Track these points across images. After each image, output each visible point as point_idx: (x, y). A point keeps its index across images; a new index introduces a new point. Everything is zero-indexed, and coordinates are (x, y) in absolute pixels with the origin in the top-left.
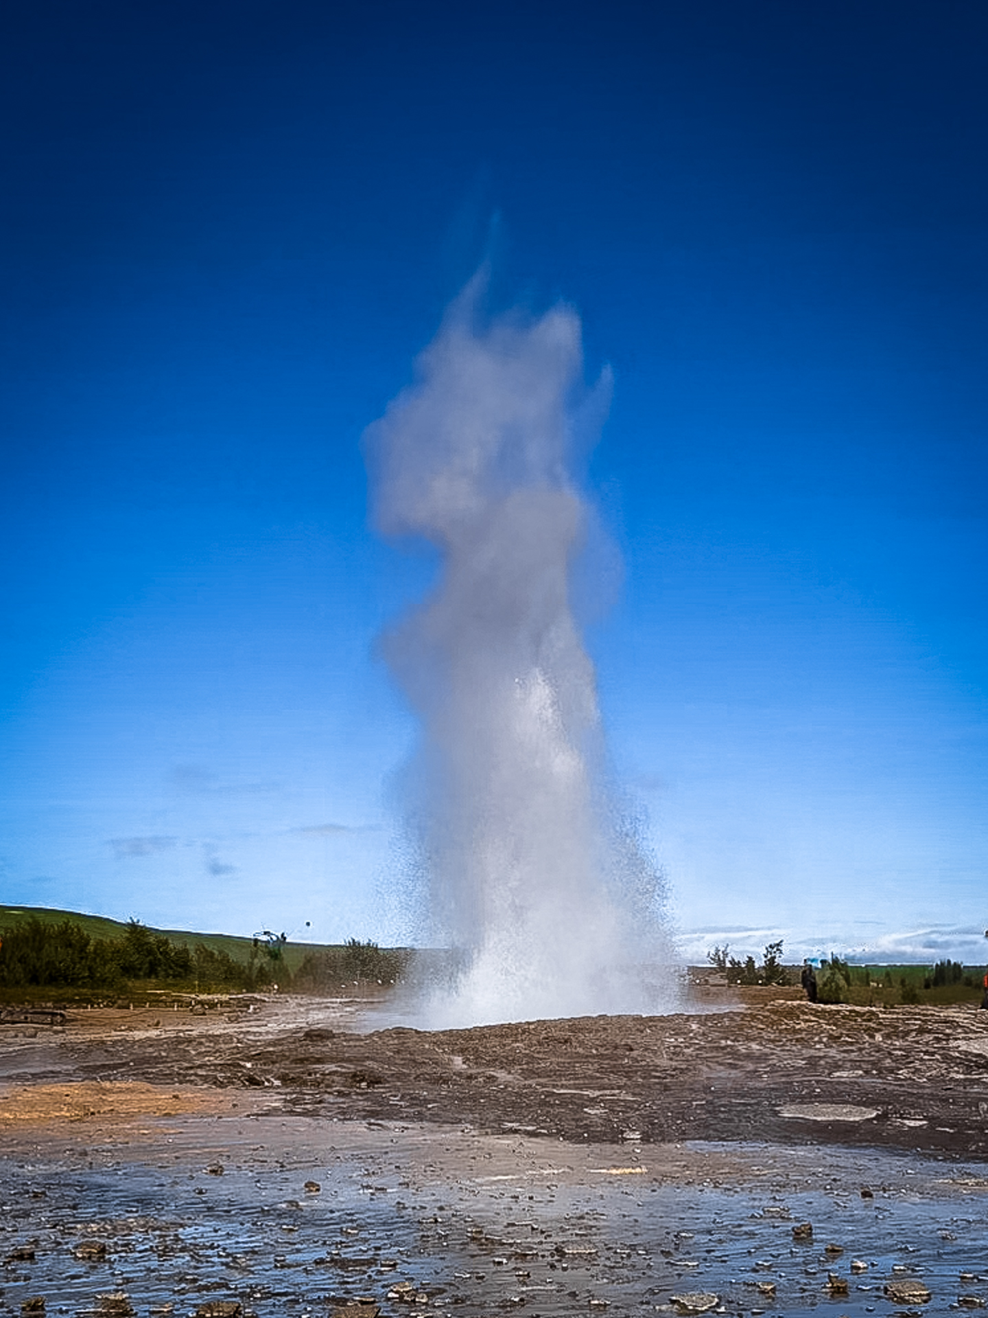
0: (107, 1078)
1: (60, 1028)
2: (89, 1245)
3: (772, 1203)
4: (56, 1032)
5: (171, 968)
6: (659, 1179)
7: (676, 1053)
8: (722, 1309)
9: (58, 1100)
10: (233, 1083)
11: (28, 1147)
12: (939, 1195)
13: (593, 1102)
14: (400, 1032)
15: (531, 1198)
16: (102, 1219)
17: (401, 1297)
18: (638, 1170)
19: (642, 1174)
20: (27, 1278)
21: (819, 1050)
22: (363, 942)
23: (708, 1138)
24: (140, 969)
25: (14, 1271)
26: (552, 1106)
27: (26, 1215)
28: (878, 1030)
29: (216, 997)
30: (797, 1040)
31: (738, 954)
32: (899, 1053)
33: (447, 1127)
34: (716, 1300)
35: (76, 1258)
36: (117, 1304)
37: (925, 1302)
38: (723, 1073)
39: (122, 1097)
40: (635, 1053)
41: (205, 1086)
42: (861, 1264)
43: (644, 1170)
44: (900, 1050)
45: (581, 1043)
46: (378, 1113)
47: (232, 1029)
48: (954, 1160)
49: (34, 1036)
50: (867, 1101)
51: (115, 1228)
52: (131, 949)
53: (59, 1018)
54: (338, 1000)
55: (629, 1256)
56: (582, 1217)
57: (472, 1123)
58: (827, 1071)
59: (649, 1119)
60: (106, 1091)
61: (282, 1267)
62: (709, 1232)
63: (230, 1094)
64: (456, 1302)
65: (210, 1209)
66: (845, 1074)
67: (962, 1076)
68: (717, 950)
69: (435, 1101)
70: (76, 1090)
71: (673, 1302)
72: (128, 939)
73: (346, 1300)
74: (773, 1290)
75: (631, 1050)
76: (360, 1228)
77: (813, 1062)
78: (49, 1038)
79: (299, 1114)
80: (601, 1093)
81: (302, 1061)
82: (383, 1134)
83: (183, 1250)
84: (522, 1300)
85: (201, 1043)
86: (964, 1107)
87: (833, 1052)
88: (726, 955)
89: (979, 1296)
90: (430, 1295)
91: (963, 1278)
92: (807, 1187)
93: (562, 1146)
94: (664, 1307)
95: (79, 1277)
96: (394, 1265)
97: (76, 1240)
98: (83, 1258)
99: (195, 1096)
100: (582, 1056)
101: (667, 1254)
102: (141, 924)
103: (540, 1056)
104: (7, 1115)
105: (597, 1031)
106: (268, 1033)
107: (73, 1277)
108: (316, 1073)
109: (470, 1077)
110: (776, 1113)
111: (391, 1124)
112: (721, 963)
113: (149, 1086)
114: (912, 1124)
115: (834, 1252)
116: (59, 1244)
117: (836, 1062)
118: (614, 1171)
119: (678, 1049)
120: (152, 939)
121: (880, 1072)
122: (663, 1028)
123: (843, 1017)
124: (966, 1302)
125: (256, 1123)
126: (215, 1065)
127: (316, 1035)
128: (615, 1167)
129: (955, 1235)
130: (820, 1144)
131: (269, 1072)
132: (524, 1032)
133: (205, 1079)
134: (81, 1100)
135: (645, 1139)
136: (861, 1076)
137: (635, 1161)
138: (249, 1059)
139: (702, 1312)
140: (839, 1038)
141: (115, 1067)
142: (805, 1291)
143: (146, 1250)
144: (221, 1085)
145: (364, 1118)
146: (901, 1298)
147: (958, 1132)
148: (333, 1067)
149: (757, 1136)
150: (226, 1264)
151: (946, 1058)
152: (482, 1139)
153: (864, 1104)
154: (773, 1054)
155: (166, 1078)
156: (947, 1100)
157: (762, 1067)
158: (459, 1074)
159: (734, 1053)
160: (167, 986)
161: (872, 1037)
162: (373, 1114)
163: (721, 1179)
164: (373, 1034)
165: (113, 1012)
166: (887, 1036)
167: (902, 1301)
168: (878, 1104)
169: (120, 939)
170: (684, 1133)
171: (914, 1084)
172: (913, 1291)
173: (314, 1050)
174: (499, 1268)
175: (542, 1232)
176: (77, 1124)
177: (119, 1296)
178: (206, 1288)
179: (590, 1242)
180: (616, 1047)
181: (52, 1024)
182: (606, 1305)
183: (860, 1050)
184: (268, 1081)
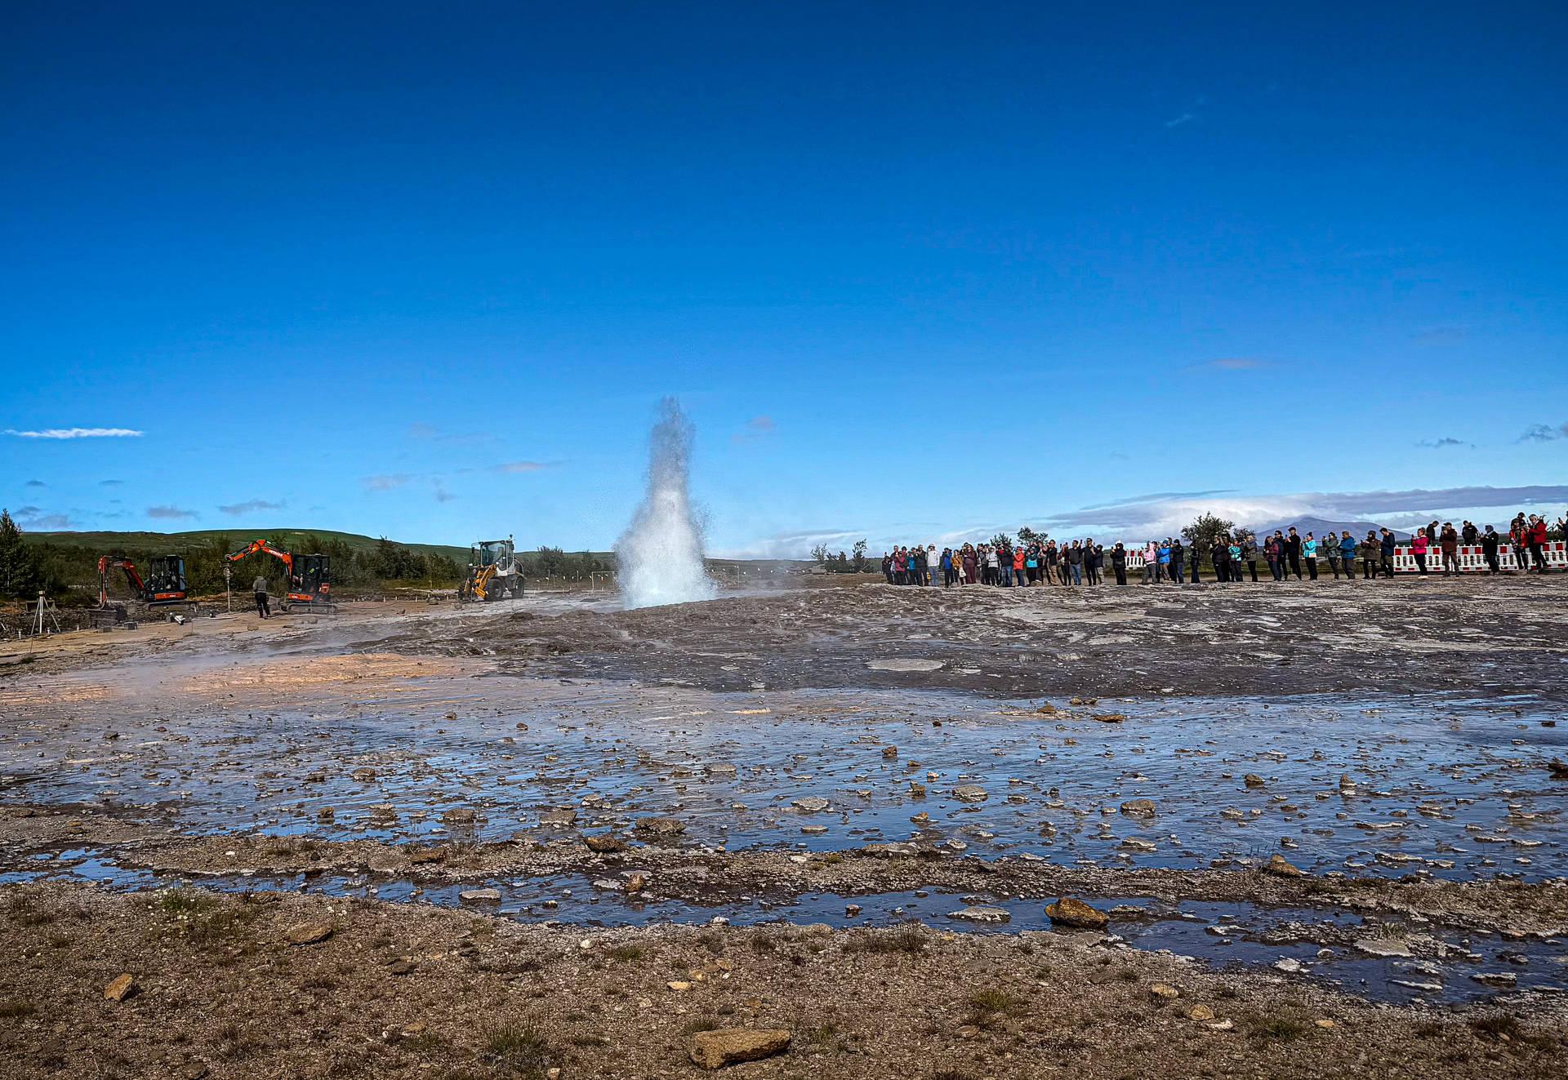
0: (369, 651)
1: (333, 617)
2: (364, 770)
3: (866, 731)
4: (331, 620)
5: (411, 571)
6: (781, 717)
7: (789, 624)
8: (831, 809)
9: (335, 670)
10: (461, 654)
11: (316, 702)
12: (991, 723)
13: (728, 662)
14: (582, 613)
15: (684, 733)
16: (371, 753)
17: (592, 805)
18: (764, 711)
19: (767, 713)
20: (320, 795)
21: (897, 619)
22: (551, 547)
23: (815, 686)
24: (389, 573)
25: (310, 790)
26: (697, 665)
27: (316, 750)
28: (941, 604)
29: (445, 592)
30: (880, 613)
31: (833, 550)
32: (958, 620)
33: (620, 683)
34: (827, 803)
35: (354, 780)
36: (385, 812)
37: (983, 800)
38: (825, 638)
39: (381, 665)
40: (758, 626)
41: (440, 656)
42: (934, 775)
43: (769, 711)
44: (958, 617)
45: (717, 619)
46: (567, 673)
47: (458, 614)
48: (1001, 698)
49: (316, 622)
50: (933, 655)
51: (381, 759)
52: (382, 558)
53: (332, 609)
54: (535, 591)
55: (760, 773)
56: (722, 746)
57: (638, 679)
58: (904, 635)
59: (771, 673)
60: (369, 661)
61: (503, 784)
62: (820, 755)
63: (459, 662)
64: (632, 808)
65: (448, 744)
66: (917, 636)
67: (1006, 636)
68: (818, 547)
69: (609, 664)
70: (349, 661)
71: (794, 805)
72: (380, 551)
73: (552, 807)
74: (869, 794)
75: (755, 623)
76: (558, 756)
77: (892, 629)
78: (325, 624)
79: (510, 675)
80: (733, 655)
81: (510, 636)
82: (573, 688)
83: (431, 773)
84: (681, 806)
85: (436, 625)
86: (1009, 657)
87: (907, 621)
88: (824, 551)
89: (1023, 795)
90: (613, 803)
91: (1010, 782)
92: (892, 720)
93: (706, 694)
94: (787, 809)
95: (358, 793)
96: (585, 782)
97: (354, 767)
98: (359, 780)
99: (436, 664)
100: (716, 628)
101: (787, 770)
102: (388, 539)
103: (687, 629)
104: (299, 679)
105: (729, 610)
106: (484, 617)
107: (353, 793)
108: (521, 645)
109: (635, 646)
110: (866, 667)
111: (578, 681)
112: (820, 557)
113: (400, 657)
114: (970, 672)
115: (914, 766)
116: (342, 770)
117: (909, 628)
118: (746, 712)
119: (790, 622)
120: (397, 550)
121: (944, 635)
122: (778, 607)
123: (915, 595)
124: (1014, 799)
125: (479, 682)
126: (447, 640)
127: (519, 617)
128: (746, 709)
129: (1004, 752)
130: (901, 688)
131: (488, 645)
132: (674, 611)
133: (440, 651)
134: (352, 667)
135: (768, 688)
136: (929, 638)
137: (760, 704)
138: (471, 635)
139: (816, 812)
140: (912, 610)
141: (374, 643)
142: (892, 795)
143: (404, 774)
144: (452, 655)
145: (558, 677)
146: (965, 798)
147: (1005, 677)
148: (533, 640)
149: (852, 684)
150: (463, 783)
151: (994, 623)
152: (646, 690)
153: (933, 658)
154: (862, 623)
155: (412, 651)
156: (995, 654)
157: (854, 633)
158: (627, 643)
159: (834, 624)
160: (411, 584)
161: (937, 608)
162: (563, 674)
163: (826, 715)
164: (561, 616)
165: (371, 604)
166: (949, 608)
167: (966, 800)
168: (944, 657)
169: (374, 551)
170: (797, 683)
171: (970, 643)
172: (973, 791)
173: (519, 628)
174: (663, 783)
175: (694, 757)
176: (350, 685)
177: (387, 807)
178: (449, 800)
179: (730, 763)
180: (744, 621)
181: (327, 613)
182: (744, 808)
183: (928, 618)
184: (486, 651)
